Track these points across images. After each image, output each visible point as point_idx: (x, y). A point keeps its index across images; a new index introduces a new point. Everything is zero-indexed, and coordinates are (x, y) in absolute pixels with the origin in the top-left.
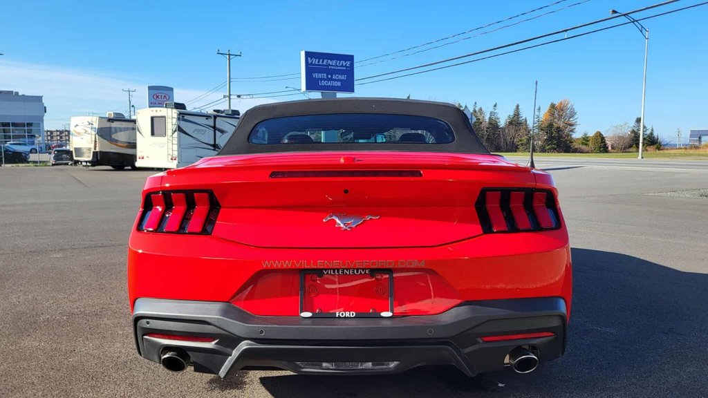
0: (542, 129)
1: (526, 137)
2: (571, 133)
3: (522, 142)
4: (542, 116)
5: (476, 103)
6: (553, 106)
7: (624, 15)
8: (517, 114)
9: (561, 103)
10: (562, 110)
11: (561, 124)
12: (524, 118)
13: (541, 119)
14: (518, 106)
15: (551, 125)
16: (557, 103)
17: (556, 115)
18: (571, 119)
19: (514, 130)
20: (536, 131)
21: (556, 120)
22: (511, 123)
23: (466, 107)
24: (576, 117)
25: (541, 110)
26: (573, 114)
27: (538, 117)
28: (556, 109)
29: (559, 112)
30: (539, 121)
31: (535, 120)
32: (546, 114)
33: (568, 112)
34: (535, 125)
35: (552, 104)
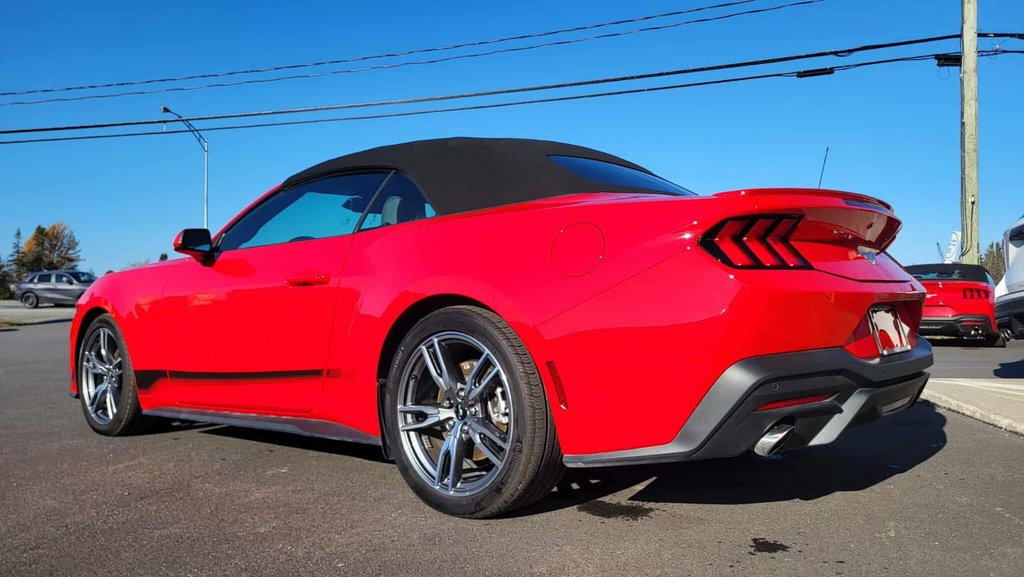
0: (23, 265)
6: (40, 231)
9: (54, 228)
10: (56, 238)
13: (21, 250)
18: (71, 252)
20: (14, 267)
25: (22, 234)
26: (73, 244)
27: (16, 246)
28: (46, 235)
29: (51, 240)
30: (18, 252)
31: (11, 251)
32: (29, 242)
33: (65, 241)
34: (10, 259)
35: (39, 227)
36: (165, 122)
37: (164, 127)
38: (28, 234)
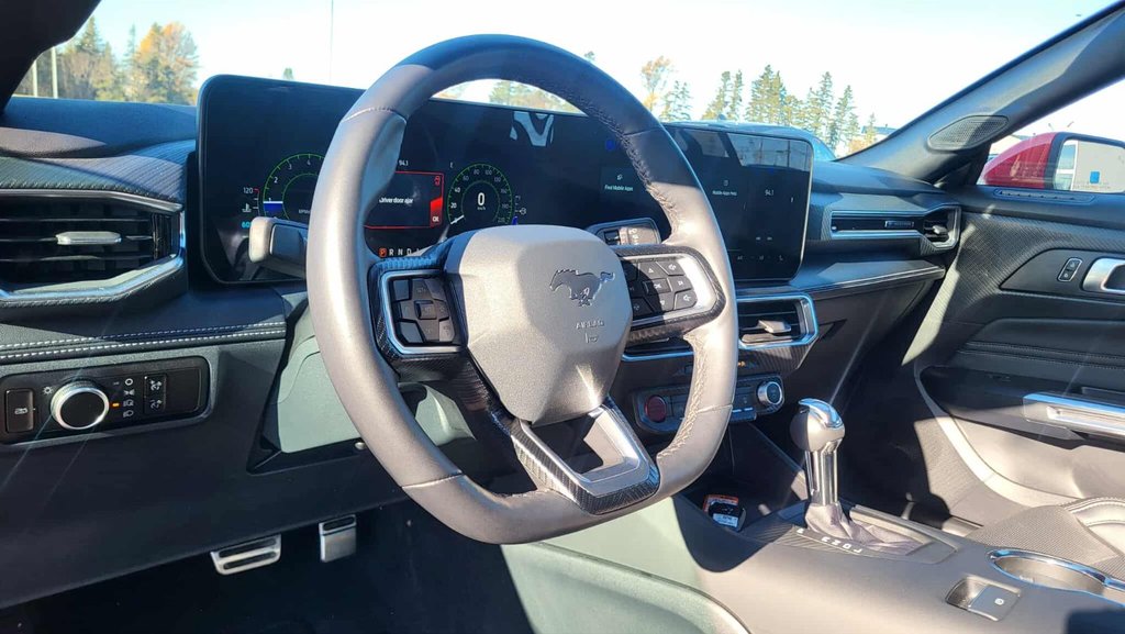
1: (111, 76)
2: (189, 79)
3: (105, 85)
4: (137, 43)
11: (172, 62)
15: (155, 62)
16: (163, 25)
17: (163, 45)
19: (87, 62)
21: (163, 54)
24: (196, 53)
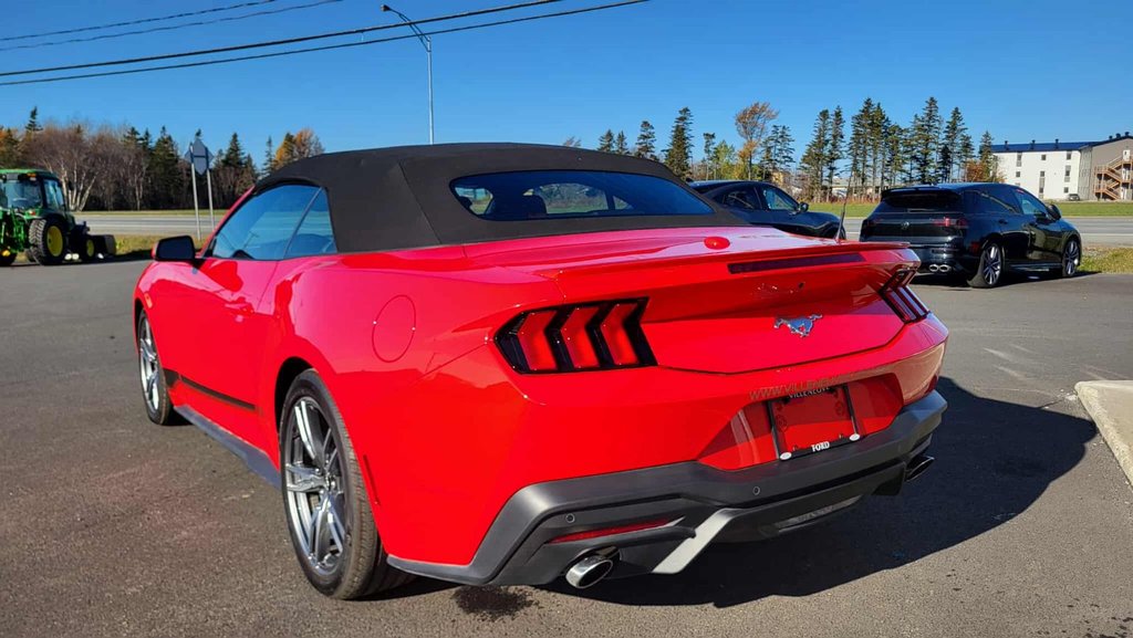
4: (274, 153)
5: (164, 128)
6: (289, 138)
7: (410, 24)
8: (235, 149)
10: (304, 145)
12: (246, 155)
13: (273, 158)
14: (235, 136)
16: (295, 134)
17: (295, 152)
19: (232, 173)
22: (226, 162)
23: (147, 134)
25: (273, 143)
27: (269, 154)
28: (294, 143)
29: (299, 148)
30: (270, 160)
31: (265, 159)
32: (280, 150)
33: (312, 148)
34: (265, 167)
35: (288, 135)
36: (362, 31)
37: (362, 37)
38: (279, 143)
